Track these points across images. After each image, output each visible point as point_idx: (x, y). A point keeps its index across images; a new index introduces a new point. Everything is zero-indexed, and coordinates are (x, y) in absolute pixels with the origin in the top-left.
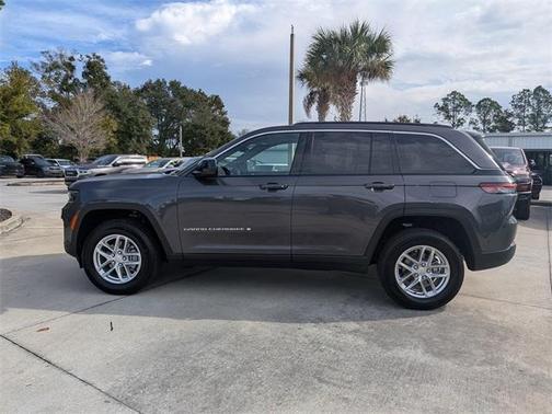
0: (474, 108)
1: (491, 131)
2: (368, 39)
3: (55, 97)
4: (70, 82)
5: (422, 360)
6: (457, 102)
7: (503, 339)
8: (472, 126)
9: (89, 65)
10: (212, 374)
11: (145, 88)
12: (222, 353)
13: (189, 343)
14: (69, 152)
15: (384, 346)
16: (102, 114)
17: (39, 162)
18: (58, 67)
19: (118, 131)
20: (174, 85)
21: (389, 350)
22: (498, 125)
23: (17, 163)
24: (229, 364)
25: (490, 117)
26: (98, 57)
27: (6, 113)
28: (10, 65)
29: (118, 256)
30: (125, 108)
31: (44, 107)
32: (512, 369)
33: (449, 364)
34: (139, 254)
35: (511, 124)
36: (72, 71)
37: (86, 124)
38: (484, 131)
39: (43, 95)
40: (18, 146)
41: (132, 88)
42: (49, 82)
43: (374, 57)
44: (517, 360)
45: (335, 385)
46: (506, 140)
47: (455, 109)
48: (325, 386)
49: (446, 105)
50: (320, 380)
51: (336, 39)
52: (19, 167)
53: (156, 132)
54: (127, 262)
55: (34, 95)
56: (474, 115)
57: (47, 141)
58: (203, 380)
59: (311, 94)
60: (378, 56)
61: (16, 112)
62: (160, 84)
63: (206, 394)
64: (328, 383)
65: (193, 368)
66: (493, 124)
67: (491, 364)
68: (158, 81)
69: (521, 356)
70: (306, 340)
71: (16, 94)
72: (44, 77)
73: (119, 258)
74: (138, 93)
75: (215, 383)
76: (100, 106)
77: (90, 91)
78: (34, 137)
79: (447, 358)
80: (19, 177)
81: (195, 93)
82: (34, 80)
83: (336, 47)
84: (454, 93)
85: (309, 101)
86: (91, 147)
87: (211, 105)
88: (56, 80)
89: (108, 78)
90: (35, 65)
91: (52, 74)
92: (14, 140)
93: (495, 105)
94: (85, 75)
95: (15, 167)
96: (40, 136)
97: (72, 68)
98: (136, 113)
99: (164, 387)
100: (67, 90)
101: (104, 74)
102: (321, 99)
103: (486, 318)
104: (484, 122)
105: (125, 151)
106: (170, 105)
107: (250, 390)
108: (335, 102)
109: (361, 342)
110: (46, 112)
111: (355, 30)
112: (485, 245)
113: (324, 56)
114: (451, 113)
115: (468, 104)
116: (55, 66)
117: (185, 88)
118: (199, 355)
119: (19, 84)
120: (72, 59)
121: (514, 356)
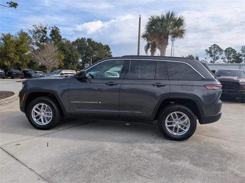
0: (224, 52)
1: (231, 62)
2: (174, 20)
3: (38, 45)
4: (45, 38)
5: (188, 167)
6: (216, 49)
7: (229, 159)
8: (223, 60)
9: (53, 31)
10: (88, 169)
11: (77, 41)
12: (95, 159)
13: (81, 154)
14: (43, 68)
15: (171, 159)
16: (57, 52)
17: (30, 72)
18: (40, 32)
19: (64, 60)
20: (89, 40)
21: (173, 161)
22: (235, 60)
23: (21, 72)
24: (97, 164)
25: (231, 56)
26: (56, 28)
27: (17, 51)
28: (20, 31)
29: (43, 113)
30: (67, 50)
31: (33, 49)
32: (232, 173)
33: (201, 170)
34: (52, 113)
35: (241, 59)
36: (45, 33)
37: (50, 56)
38: (228, 62)
39: (33, 44)
40: (22, 65)
41: (71, 42)
42: (36, 38)
43: (176, 28)
44: (235, 170)
45: (145, 177)
46: (238, 67)
47: (215, 52)
48: (140, 177)
49: (211, 50)
50: (138, 174)
51: (159, 20)
52: (22, 74)
53: (81, 60)
54: (46, 116)
55: (29, 44)
56: (224, 55)
57: (34, 63)
58: (84, 171)
59: (148, 44)
60: (179, 28)
61: (21, 51)
62: (83, 39)
63: (84, 178)
64: (141, 176)
65: (80, 165)
66: (233, 59)
67: (222, 171)
68: (82, 38)
69: (237, 167)
70: (134, 155)
71: (22, 43)
72: (34, 36)
73: (43, 114)
74: (74, 43)
75: (89, 173)
76: (57, 48)
77: (53, 42)
78: (28, 62)
79: (200, 167)
80: (21, 78)
81: (98, 43)
82: (29, 37)
83: (159, 23)
84: (214, 45)
85: (147, 47)
86: (52, 66)
87: (105, 49)
88: (39, 37)
89: (60, 37)
90: (30, 31)
91: (37, 34)
92: (20, 62)
93: (233, 51)
94: (51, 35)
95: (20, 74)
96: (31, 61)
97: (46, 32)
98: (72, 52)
99: (66, 173)
100: (43, 42)
101: (59, 35)
102: (152, 46)
103: (222, 148)
104: (228, 58)
105: (67, 68)
106: (87, 49)
107: (105, 177)
108: (159, 48)
109: (160, 157)
110: (34, 51)
111: (168, 16)
112: (207, 113)
113: (154, 27)
114: (213, 54)
115: (221, 50)
116: (38, 31)
117: (93, 41)
118: (84, 160)
119: (23, 39)
120: (45, 28)
121: (234, 167)
